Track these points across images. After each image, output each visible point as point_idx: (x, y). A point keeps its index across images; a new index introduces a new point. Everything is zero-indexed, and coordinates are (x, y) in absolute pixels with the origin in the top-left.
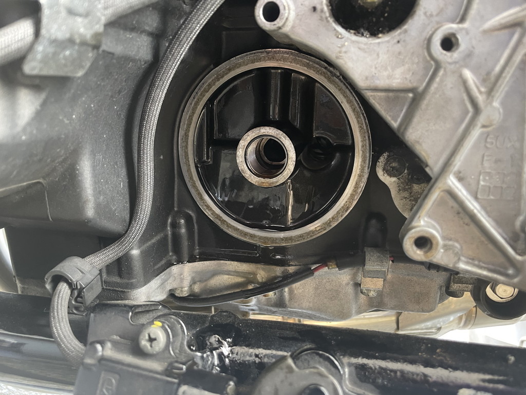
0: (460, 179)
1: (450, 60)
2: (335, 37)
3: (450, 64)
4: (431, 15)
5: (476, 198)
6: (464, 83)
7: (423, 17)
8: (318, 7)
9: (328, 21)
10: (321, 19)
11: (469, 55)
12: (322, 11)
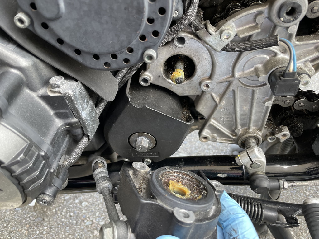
0: (214, 119)
1: (207, 91)
2: (168, 84)
3: (207, 92)
4: (200, 76)
5: (220, 123)
6: (212, 97)
7: (197, 76)
8: (161, 76)
9: (165, 79)
10: (163, 79)
11: (213, 89)
12: (162, 76)
